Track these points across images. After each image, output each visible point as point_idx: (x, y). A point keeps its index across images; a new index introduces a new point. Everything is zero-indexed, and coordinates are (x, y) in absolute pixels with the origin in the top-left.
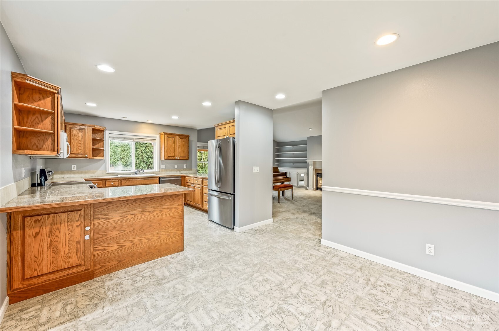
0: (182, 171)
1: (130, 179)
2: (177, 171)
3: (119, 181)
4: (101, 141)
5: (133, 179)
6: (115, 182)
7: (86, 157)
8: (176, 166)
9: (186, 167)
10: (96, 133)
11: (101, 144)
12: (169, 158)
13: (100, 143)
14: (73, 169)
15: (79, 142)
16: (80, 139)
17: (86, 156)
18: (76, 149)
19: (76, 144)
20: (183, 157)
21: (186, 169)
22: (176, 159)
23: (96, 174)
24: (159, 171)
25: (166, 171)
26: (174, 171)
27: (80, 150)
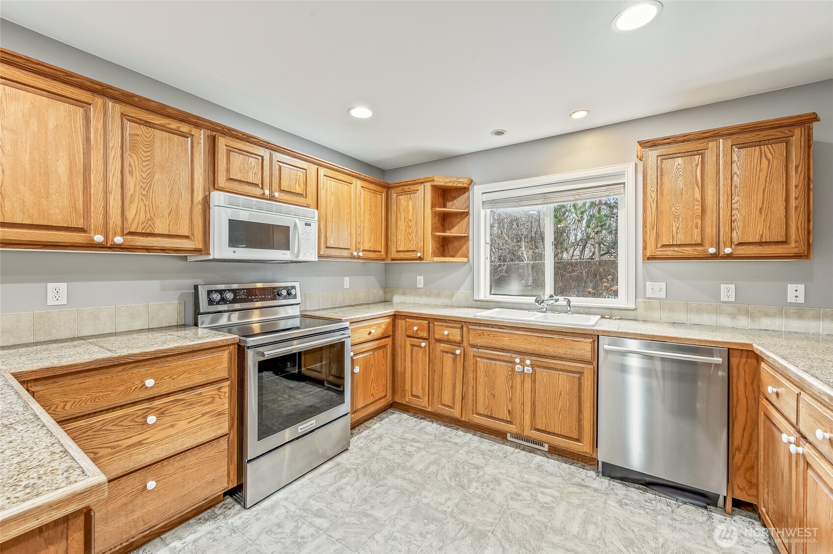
0: (767, 315)
1: (493, 326)
2: (733, 316)
3: (465, 329)
4: (464, 215)
5: (501, 327)
6: (454, 331)
7: (420, 259)
8: (727, 291)
9: (801, 300)
10: (455, 198)
11: (463, 223)
12: (669, 252)
13: (462, 221)
14: (418, 286)
15: (409, 222)
16: (411, 218)
17: (419, 255)
18: (405, 241)
19: (404, 230)
20: (761, 243)
21: (799, 311)
22: (715, 256)
23: (454, 299)
24: (633, 306)
25: (671, 309)
26: (718, 311)
27: (410, 241)
